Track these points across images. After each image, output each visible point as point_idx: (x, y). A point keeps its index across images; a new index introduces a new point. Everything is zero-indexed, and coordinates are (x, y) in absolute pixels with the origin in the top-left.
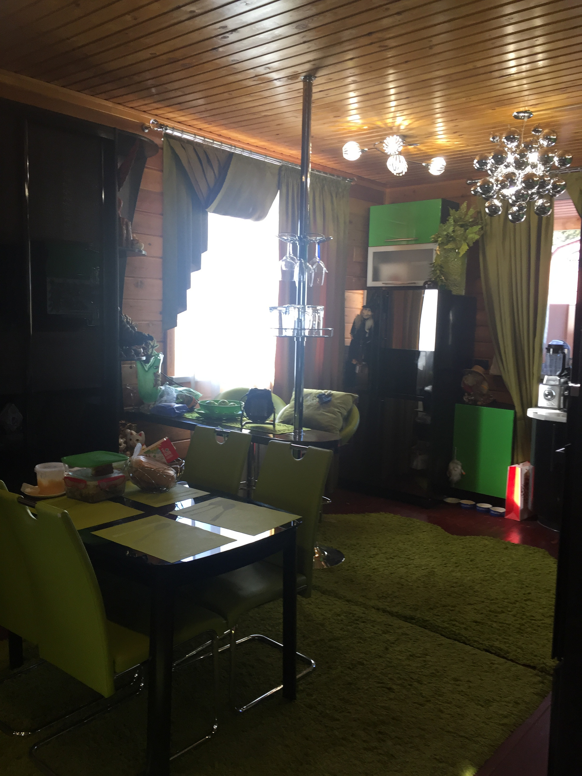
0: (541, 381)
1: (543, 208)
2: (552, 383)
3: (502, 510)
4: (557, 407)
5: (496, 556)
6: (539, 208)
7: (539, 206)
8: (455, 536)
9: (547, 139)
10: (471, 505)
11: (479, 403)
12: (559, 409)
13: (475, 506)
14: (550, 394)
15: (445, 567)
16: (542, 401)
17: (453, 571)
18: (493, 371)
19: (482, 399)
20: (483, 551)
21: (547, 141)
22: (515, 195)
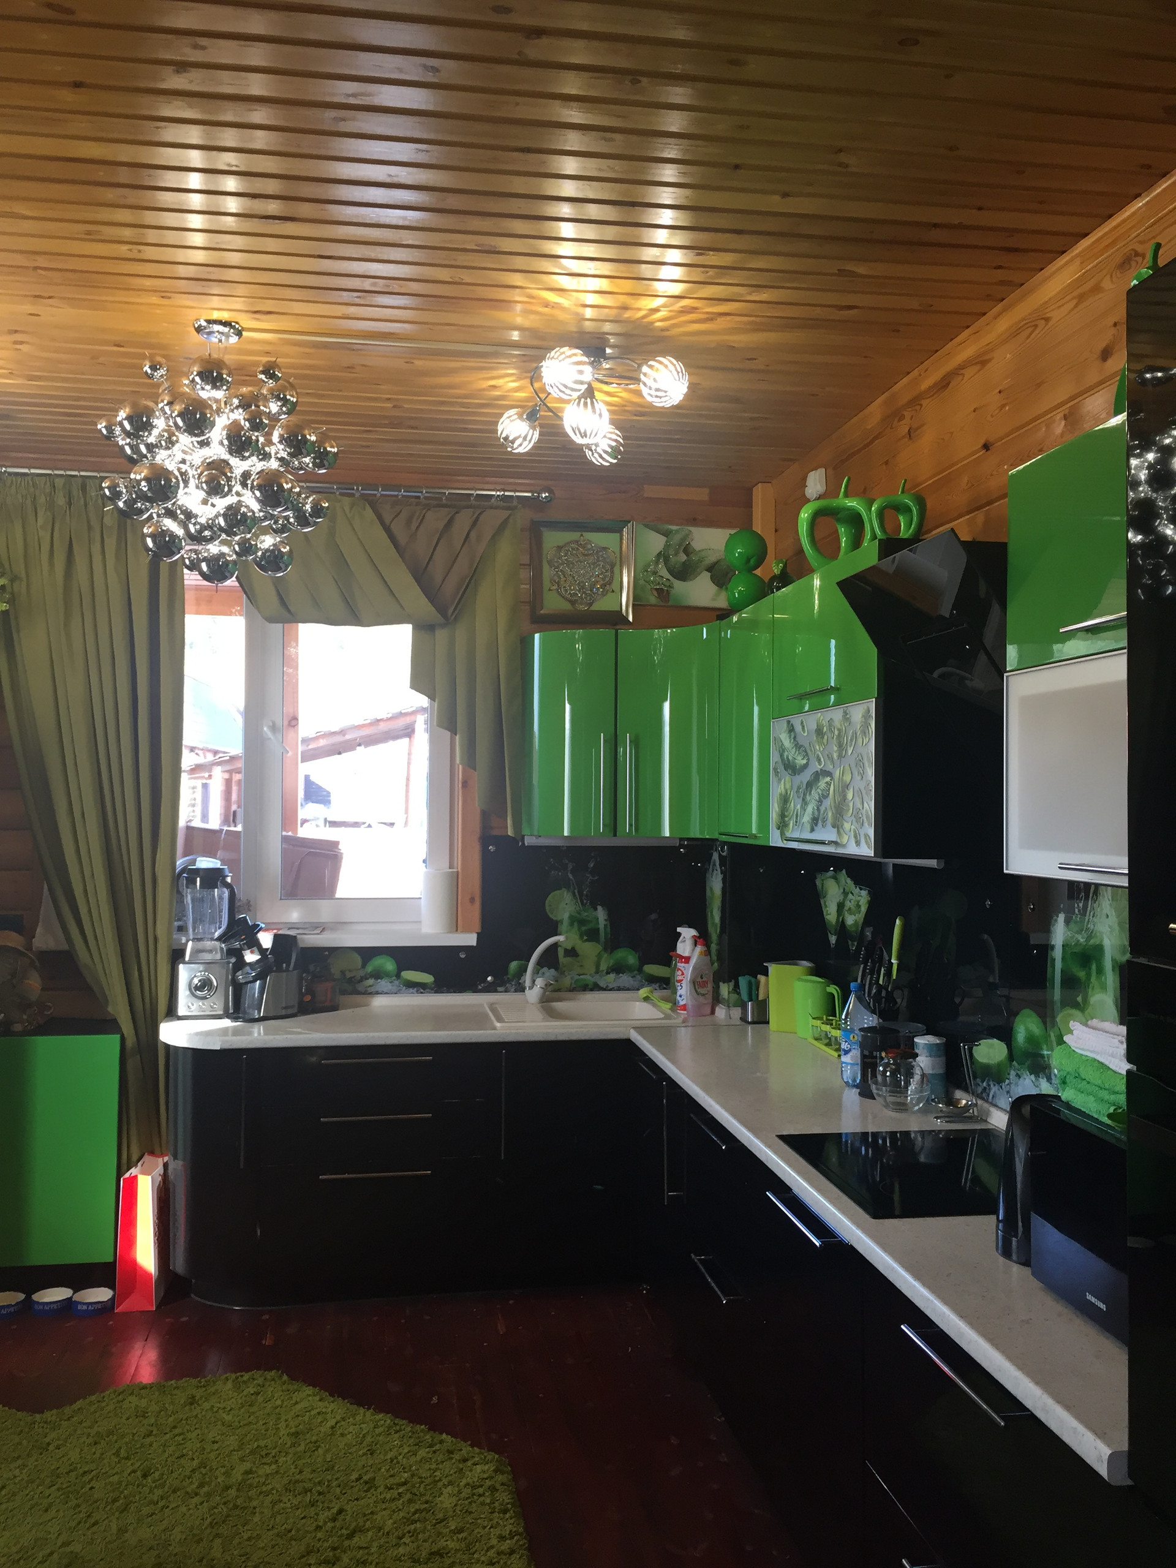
0: (177, 956)
1: (276, 557)
2: (208, 957)
3: (102, 1294)
4: (222, 1013)
5: (189, 1435)
6: (268, 554)
7: (267, 550)
8: (50, 1415)
9: (278, 398)
10: (18, 1303)
11: (18, 1027)
12: (226, 1015)
13: (28, 1303)
14: (205, 984)
15: (94, 1525)
16: (185, 1003)
17: (122, 1531)
18: (45, 939)
19: (25, 1017)
20: (150, 1434)
21: (279, 404)
22: (225, 515)
